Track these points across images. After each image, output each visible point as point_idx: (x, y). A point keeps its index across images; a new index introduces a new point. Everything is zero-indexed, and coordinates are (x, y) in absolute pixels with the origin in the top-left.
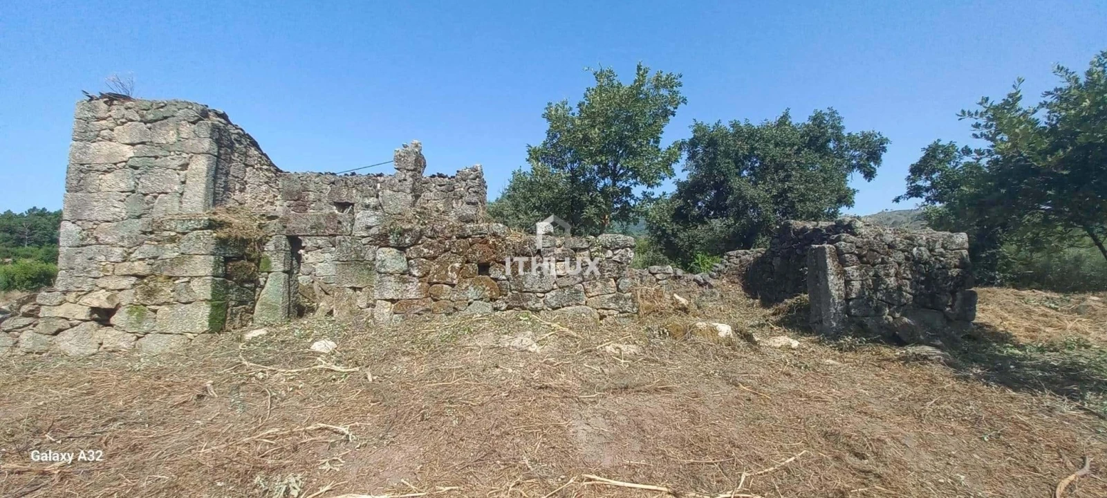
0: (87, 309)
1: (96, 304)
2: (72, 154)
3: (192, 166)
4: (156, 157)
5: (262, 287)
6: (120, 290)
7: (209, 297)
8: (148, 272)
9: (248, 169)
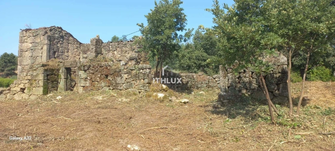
0: (20, 88)
1: (21, 87)
2: (19, 47)
3: (43, 48)
4: (36, 46)
5: (60, 83)
6: (26, 83)
7: (43, 85)
8: (31, 79)
9: (69, 45)
